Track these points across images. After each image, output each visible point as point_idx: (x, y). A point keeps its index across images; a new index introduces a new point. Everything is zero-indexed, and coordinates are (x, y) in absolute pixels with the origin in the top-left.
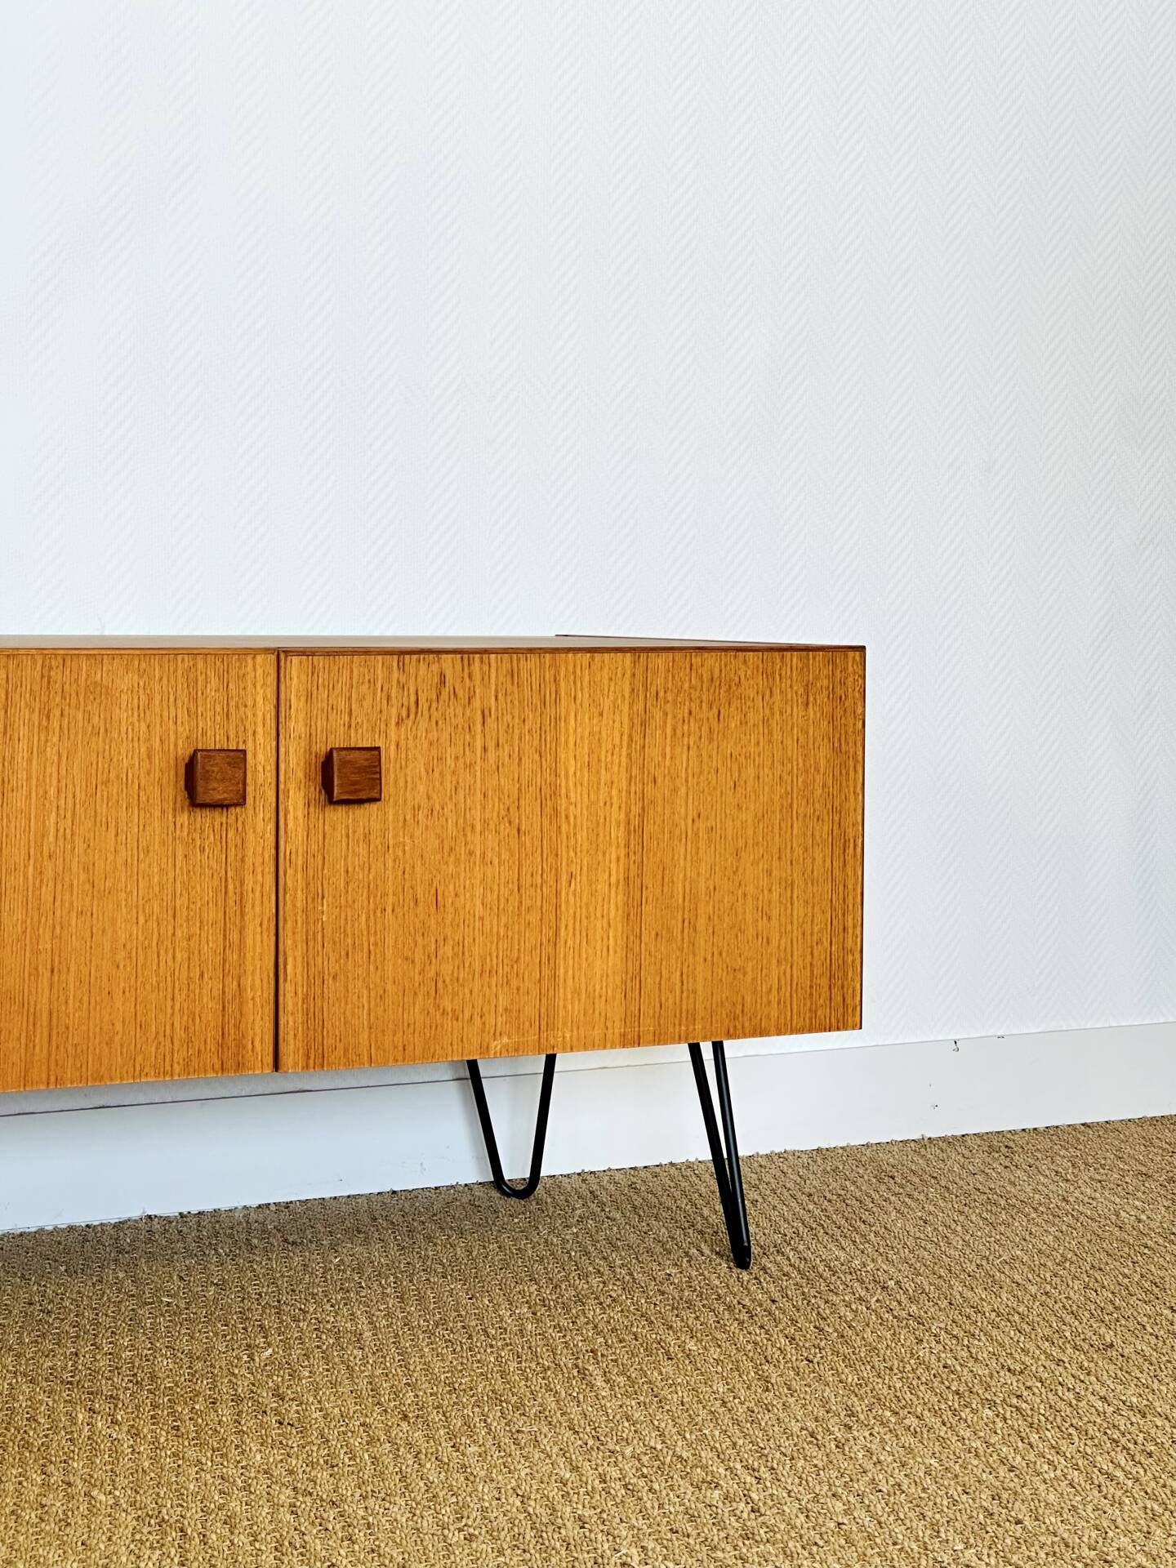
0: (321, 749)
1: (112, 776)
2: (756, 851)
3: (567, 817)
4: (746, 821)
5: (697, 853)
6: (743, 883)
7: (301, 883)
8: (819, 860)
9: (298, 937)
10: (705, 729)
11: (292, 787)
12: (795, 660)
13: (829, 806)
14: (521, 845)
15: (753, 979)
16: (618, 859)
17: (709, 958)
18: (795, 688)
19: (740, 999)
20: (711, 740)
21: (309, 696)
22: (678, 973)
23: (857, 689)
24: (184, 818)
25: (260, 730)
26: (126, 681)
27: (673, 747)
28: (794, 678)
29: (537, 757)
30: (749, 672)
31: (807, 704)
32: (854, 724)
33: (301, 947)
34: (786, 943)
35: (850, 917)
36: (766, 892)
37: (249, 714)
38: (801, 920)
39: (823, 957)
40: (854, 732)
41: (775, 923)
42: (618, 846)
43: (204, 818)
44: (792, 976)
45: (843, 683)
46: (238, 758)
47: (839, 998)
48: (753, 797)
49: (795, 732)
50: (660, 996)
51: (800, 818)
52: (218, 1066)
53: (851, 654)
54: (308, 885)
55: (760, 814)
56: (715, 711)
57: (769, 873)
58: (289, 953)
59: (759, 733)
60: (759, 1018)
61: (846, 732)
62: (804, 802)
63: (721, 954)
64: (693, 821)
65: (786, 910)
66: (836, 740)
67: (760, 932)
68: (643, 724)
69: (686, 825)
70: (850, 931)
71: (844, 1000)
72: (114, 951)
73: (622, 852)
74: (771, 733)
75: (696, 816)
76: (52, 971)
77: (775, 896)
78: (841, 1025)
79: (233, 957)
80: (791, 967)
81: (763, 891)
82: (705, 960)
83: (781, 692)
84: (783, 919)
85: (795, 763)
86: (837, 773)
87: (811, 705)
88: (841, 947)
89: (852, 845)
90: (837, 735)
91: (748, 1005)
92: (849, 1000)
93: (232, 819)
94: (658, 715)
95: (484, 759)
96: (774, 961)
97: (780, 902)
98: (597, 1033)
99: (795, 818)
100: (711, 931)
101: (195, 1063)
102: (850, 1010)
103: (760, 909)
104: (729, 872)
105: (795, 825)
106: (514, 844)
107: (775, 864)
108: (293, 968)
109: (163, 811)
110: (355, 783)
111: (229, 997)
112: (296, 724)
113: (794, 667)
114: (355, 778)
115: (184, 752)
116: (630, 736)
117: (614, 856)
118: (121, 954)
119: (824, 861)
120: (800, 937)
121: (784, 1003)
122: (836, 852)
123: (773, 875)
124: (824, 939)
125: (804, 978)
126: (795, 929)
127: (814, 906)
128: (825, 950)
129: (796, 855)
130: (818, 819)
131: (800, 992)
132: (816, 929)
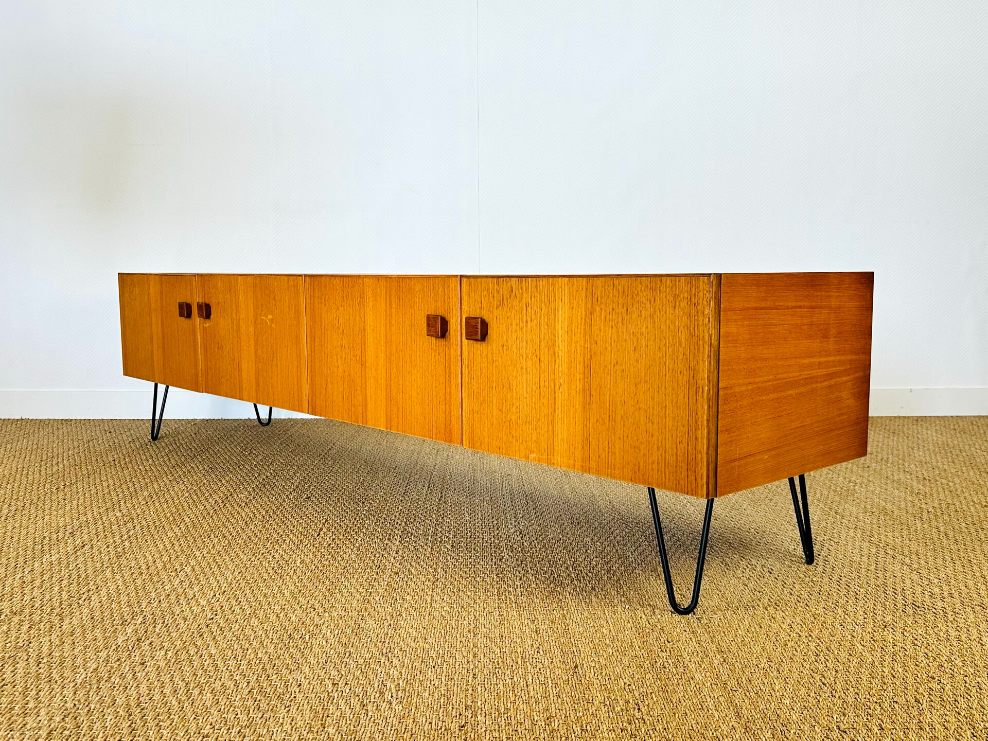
1: (415, 323)
2: (646, 386)
3: (558, 356)
4: (641, 369)
5: (616, 383)
6: (639, 402)
7: (467, 373)
8: (681, 396)
9: (466, 394)
10: (620, 319)
11: (464, 331)
12: (668, 282)
13: (687, 366)
14: (541, 367)
15: (644, 454)
16: (580, 379)
17: (622, 437)
18: (668, 298)
19: (637, 464)
20: (623, 324)
21: (468, 296)
22: (607, 442)
23: (705, 299)
25: (454, 308)
26: (418, 287)
27: (605, 326)
28: (668, 292)
29: (546, 327)
30: (643, 288)
31: (675, 308)
32: (703, 320)
33: (467, 397)
34: (662, 438)
35: (700, 432)
36: (651, 409)
37: (451, 302)
38: (670, 428)
39: (683, 452)
40: (703, 324)
41: (656, 426)
42: (580, 373)
43: (439, 342)
44: (665, 457)
45: (697, 296)
47: (693, 477)
48: (644, 355)
49: (668, 323)
50: (598, 451)
51: (671, 371)
52: (445, 438)
53: (702, 278)
54: (469, 373)
55: (648, 366)
56: (625, 309)
57: (653, 399)
58: (464, 399)
59: (648, 322)
60: (647, 476)
61: (698, 324)
62: (672, 363)
63: (627, 437)
64: (614, 365)
65: (662, 420)
66: (692, 329)
67: (648, 430)
68: (591, 314)
69: (611, 367)
70: (700, 440)
71: (696, 479)
72: (417, 388)
73: (581, 376)
74: (654, 323)
75: (615, 363)
77: (656, 413)
78: (694, 493)
79: (448, 398)
80: (665, 453)
81: (649, 408)
82: (620, 438)
83: (660, 300)
84: (660, 426)
85: (667, 340)
86: (692, 347)
87: (677, 307)
88: (694, 447)
89: (701, 391)
90: (692, 326)
91: (641, 467)
93: (447, 343)
94: (598, 309)
95: (527, 326)
96: (655, 447)
97: (659, 416)
100: (622, 424)
101: (438, 436)
102: (699, 486)
103: (648, 417)
104: (632, 395)
105: (667, 375)
106: (538, 367)
107: (656, 395)
108: (465, 407)
111: (447, 413)
112: (465, 307)
113: (668, 286)
114: (472, 330)
116: (585, 319)
117: (578, 378)
118: (419, 390)
119: (684, 397)
120: (670, 438)
121: (661, 471)
122: (691, 392)
123: (655, 400)
124: (684, 442)
125: (672, 460)
126: (667, 432)
127: (678, 422)
128: (685, 448)
129: (667, 391)
130: (681, 373)
131: (670, 468)
132: (679, 434)
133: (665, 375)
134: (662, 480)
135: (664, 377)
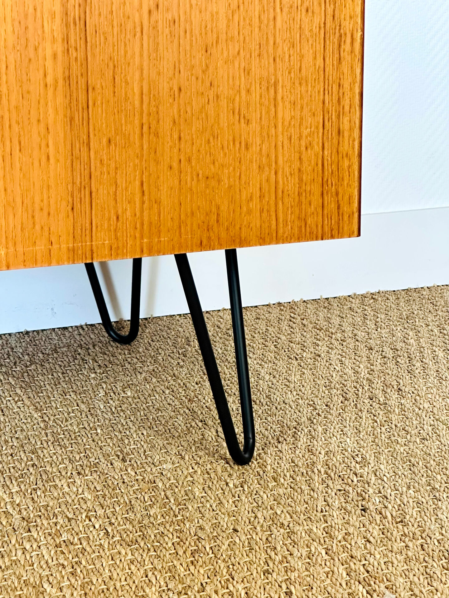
2: (230, 47)
4: (217, 13)
5: (157, 50)
6: (215, 83)
8: (308, 58)
15: (230, 187)
16: (55, 56)
17: (175, 165)
19: (214, 209)
22: (138, 183)
34: (269, 148)
35: (346, 119)
36: (243, 93)
38: (286, 123)
39: (313, 163)
41: (254, 126)
42: (54, 40)
44: (276, 182)
47: (333, 206)
50: (115, 207)
55: (234, 5)
57: (247, 72)
60: (237, 227)
63: (189, 160)
64: (150, 12)
65: (268, 112)
67: (237, 136)
69: (141, 17)
70: (346, 134)
71: (339, 208)
73: (59, 48)
75: (153, 7)
77: (255, 96)
78: (335, 232)
80: (276, 173)
81: (239, 92)
82: (170, 168)
84: (265, 122)
88: (335, 151)
89: (348, 40)
91: (224, 214)
92: (345, 208)
96: (255, 166)
97: (261, 104)
99: (278, 10)
100: (176, 136)
103: (237, 111)
104: (198, 71)
105: (279, 18)
107: (255, 63)
117: (49, 53)
119: (315, 58)
120: (286, 142)
121: (268, 211)
122: (329, 47)
123: (252, 73)
124: (315, 143)
125: (292, 185)
126: (280, 133)
127: (302, 108)
128: (316, 155)
129: (279, 51)
130: (307, 11)
131: (286, 200)
132: (305, 132)
133: (275, 18)
134: (270, 227)
135: (272, 23)
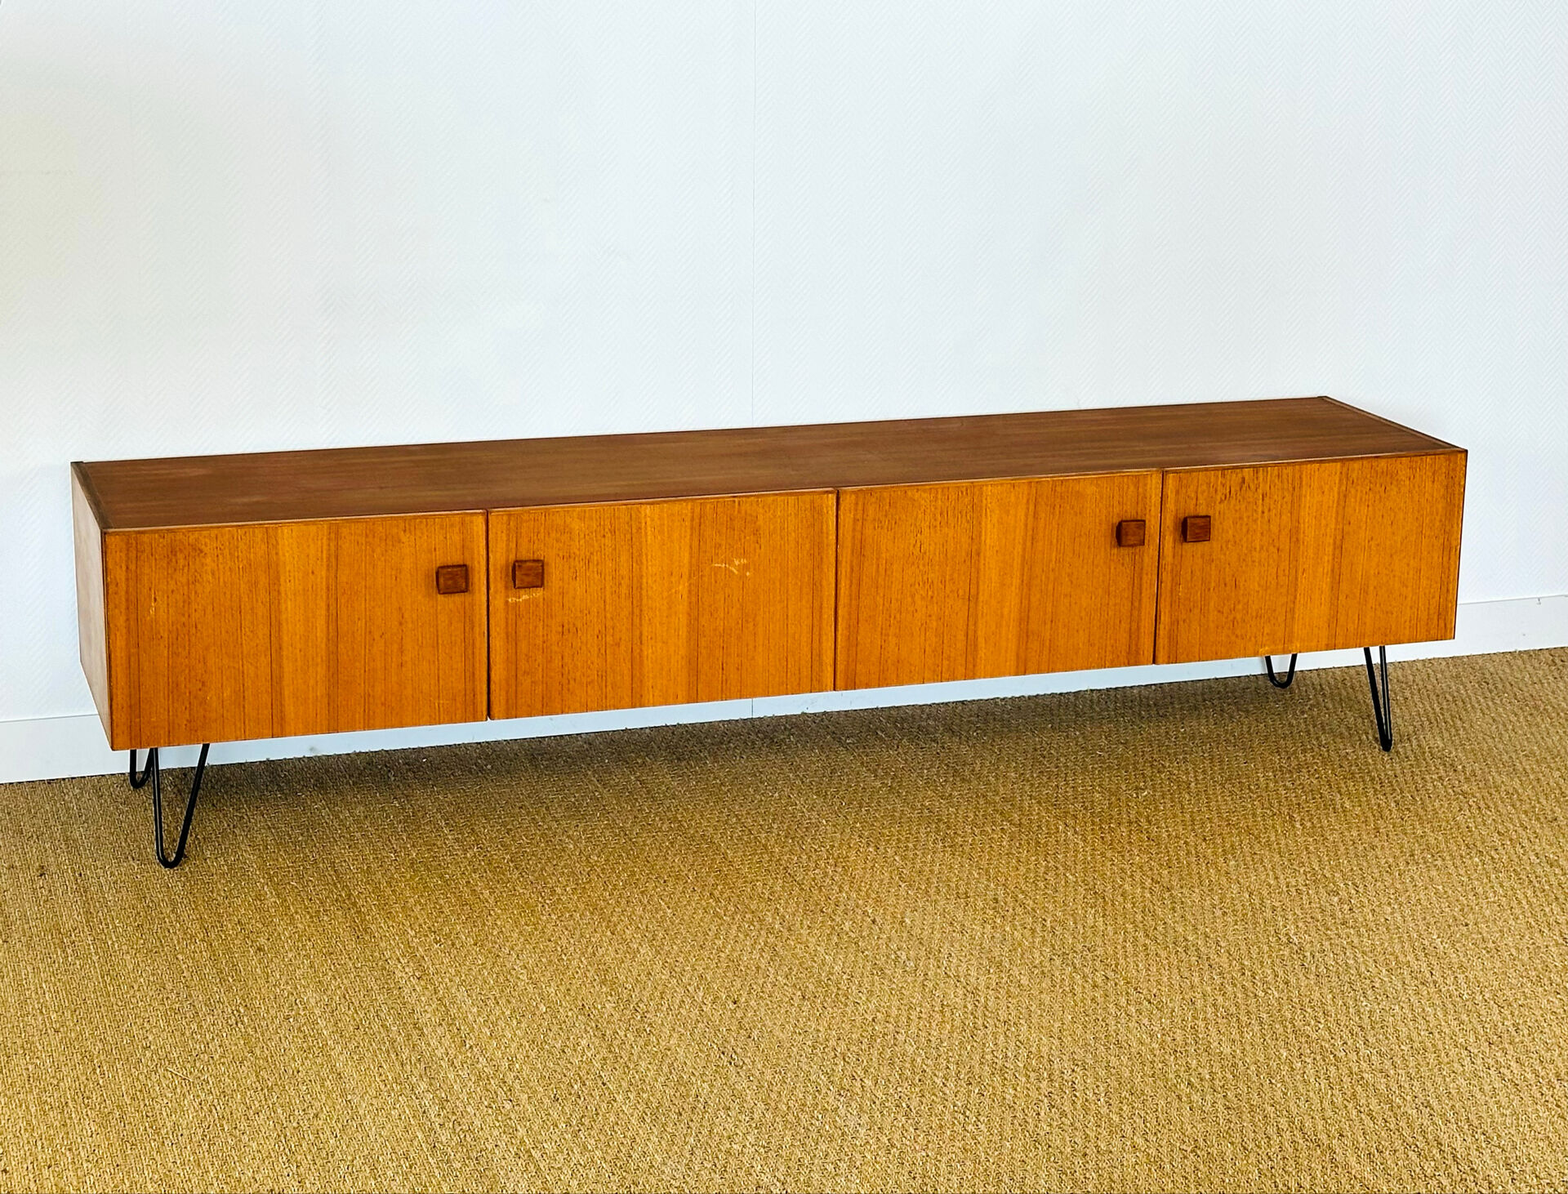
0: (1181, 516)
1: (1082, 533)
2: (1402, 555)
3: (1303, 543)
4: (1397, 540)
5: (1370, 557)
6: (1394, 570)
7: (1170, 578)
8: (1436, 558)
9: (1167, 603)
10: (1378, 497)
11: (1167, 533)
13: (1442, 531)
14: (1280, 556)
16: (1329, 561)
17: (1374, 606)
20: (1380, 501)
21: (1177, 492)
24: (1115, 551)
25: (1153, 508)
27: (1360, 506)
29: (1289, 515)
31: (1433, 482)
32: (1459, 490)
33: (1168, 607)
34: (1415, 599)
35: (1451, 585)
36: (1406, 574)
37: (1148, 502)
38: (1424, 587)
39: (1435, 605)
40: (1459, 494)
41: (1409, 589)
42: (1329, 555)
43: (1124, 551)
44: (1418, 614)
45: (1454, 470)
46: (1141, 523)
47: (1443, 625)
48: (1401, 528)
49: (1426, 495)
51: (1427, 538)
52: (1126, 662)
53: (1460, 452)
54: (1173, 579)
55: (1405, 537)
56: (1383, 487)
57: (1408, 565)
58: (1162, 610)
59: (1406, 497)
61: (1454, 494)
62: (1429, 530)
63: (1380, 605)
64: (1369, 541)
65: (1416, 582)
66: (1449, 498)
67: (1402, 594)
68: (1345, 496)
69: (1365, 543)
70: (1451, 592)
71: (1445, 626)
72: (1080, 612)
73: (1331, 558)
74: (1412, 497)
75: (1370, 539)
76: (1052, 621)
77: (1411, 575)
78: (1443, 638)
79: (1136, 613)
80: (1418, 610)
81: (1404, 574)
82: (1372, 608)
84: (1414, 587)
85: (1425, 511)
86: (1448, 514)
88: (1445, 600)
89: (1454, 550)
90: (1449, 496)
92: (1448, 626)
93: (1138, 550)
94: (1353, 491)
95: (1262, 517)
96: (1408, 607)
97: (1413, 579)
98: (1314, 644)
99: (1424, 538)
100: (1375, 594)
101: (1116, 661)
102: (1449, 631)
103: (1402, 582)
104: (1387, 565)
105: (1424, 541)
106: (1275, 556)
107: (1412, 560)
108: (1165, 618)
109: (1105, 548)
110: (1197, 534)
111: (1133, 631)
112: (1170, 505)
114: (1197, 531)
115: (1116, 521)
116: (1338, 502)
117: (1326, 560)
118: (1083, 614)
119: (1439, 558)
120: (1423, 596)
121: (1413, 627)
122: (1445, 553)
124: (1436, 596)
125: (1424, 616)
126: (1421, 592)
127: (1431, 580)
128: (1436, 602)
130: (1436, 538)
131: (1421, 622)
132: (1432, 591)
134: (1413, 634)
